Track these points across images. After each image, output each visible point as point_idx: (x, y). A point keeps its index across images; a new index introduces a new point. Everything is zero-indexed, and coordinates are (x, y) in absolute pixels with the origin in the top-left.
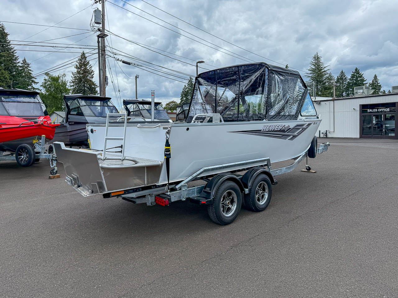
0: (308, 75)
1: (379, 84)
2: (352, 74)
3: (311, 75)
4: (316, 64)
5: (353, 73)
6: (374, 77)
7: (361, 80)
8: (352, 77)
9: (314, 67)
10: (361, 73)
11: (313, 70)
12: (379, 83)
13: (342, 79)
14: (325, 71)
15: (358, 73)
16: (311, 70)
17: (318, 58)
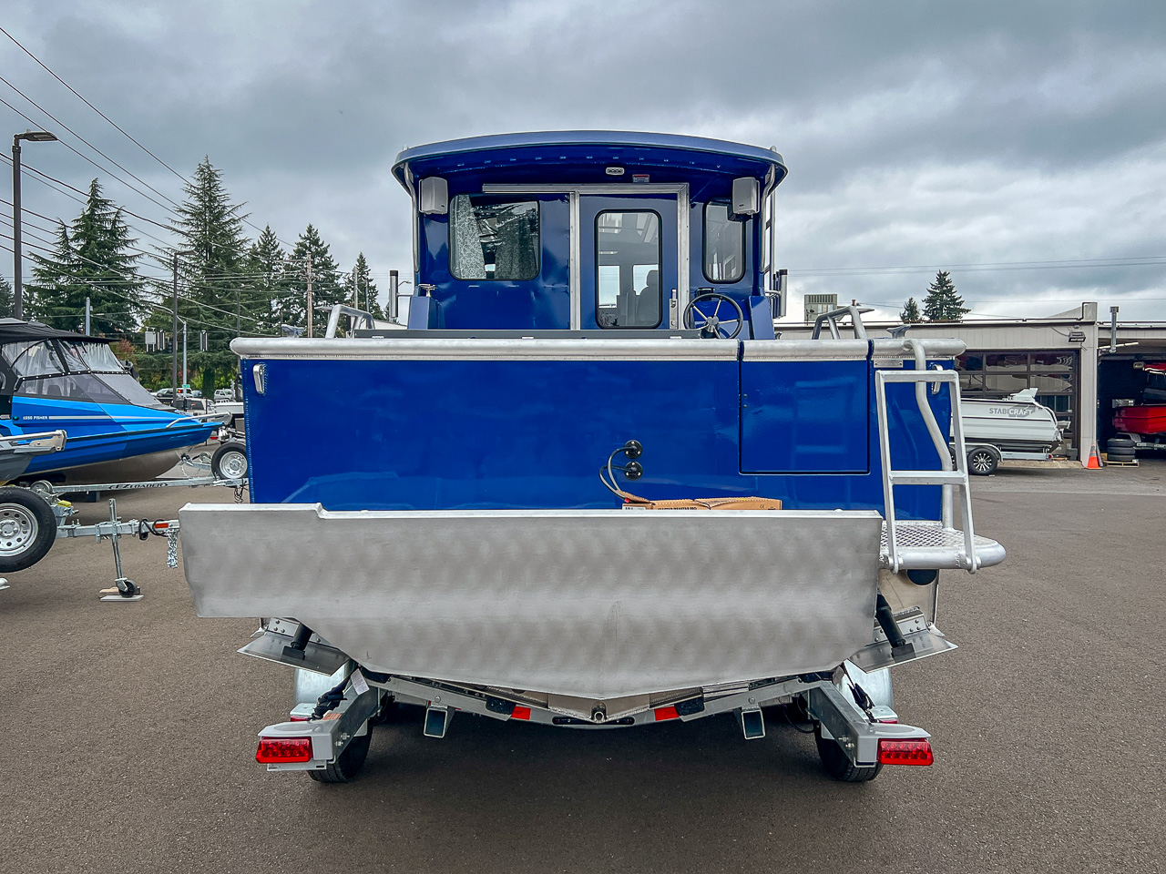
0: (177, 227)
1: (371, 284)
2: (301, 244)
3: (186, 229)
4: (206, 193)
5: (301, 241)
6: (358, 261)
7: (324, 264)
8: (298, 252)
9: (197, 204)
11: (197, 214)
12: (371, 280)
13: (265, 252)
14: (234, 221)
15: (316, 242)
16: (186, 212)
17: (211, 174)
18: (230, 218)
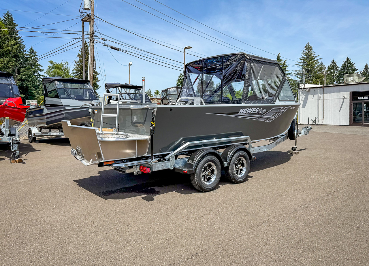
0: (299, 64)
3: (302, 64)
4: (307, 54)
5: (344, 63)
6: (365, 67)
7: (352, 69)
8: (343, 66)
9: (305, 57)
11: (305, 60)
13: (333, 68)
15: (350, 63)
16: (302, 59)
17: (309, 48)
18: (315, 60)
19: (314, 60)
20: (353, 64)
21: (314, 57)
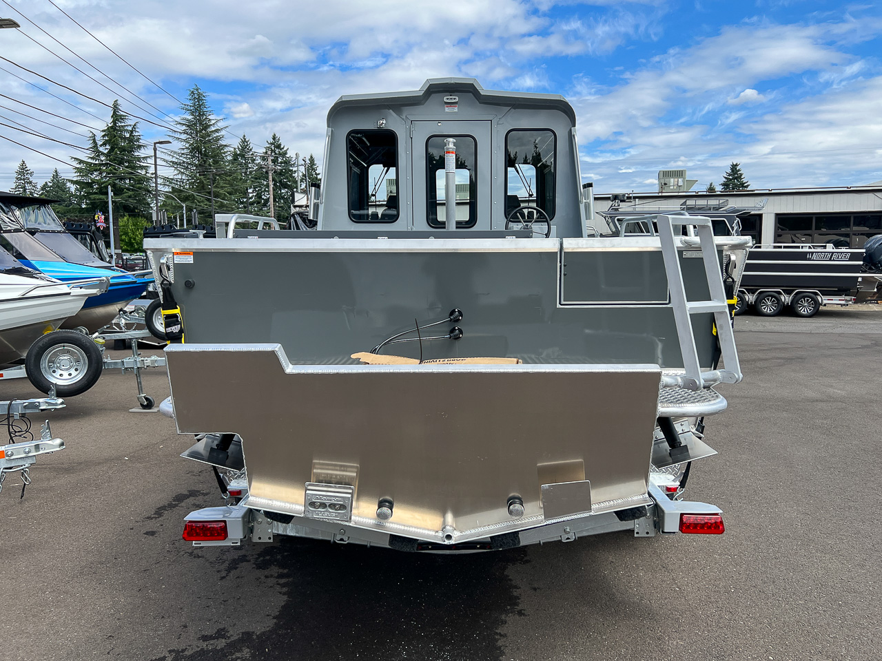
0: (177, 135)
2: (267, 147)
3: (184, 137)
4: (196, 109)
6: (309, 160)
7: (285, 162)
8: (266, 154)
9: (190, 117)
10: (283, 148)
11: (190, 125)
12: (319, 174)
13: (243, 156)
14: (217, 131)
15: (279, 147)
16: (184, 124)
18: (215, 129)
19: (213, 129)
20: (285, 149)
21: (213, 122)
